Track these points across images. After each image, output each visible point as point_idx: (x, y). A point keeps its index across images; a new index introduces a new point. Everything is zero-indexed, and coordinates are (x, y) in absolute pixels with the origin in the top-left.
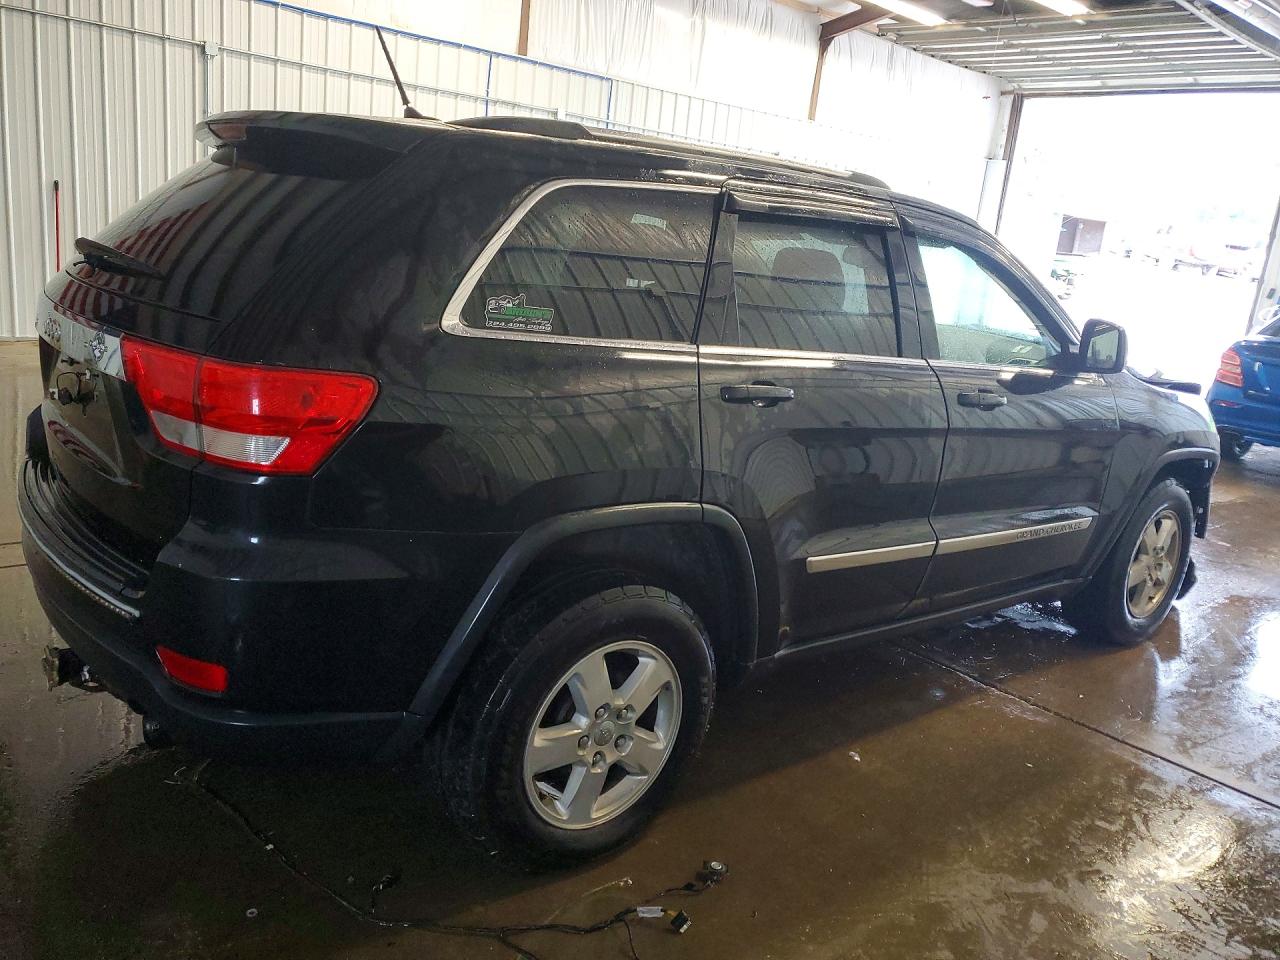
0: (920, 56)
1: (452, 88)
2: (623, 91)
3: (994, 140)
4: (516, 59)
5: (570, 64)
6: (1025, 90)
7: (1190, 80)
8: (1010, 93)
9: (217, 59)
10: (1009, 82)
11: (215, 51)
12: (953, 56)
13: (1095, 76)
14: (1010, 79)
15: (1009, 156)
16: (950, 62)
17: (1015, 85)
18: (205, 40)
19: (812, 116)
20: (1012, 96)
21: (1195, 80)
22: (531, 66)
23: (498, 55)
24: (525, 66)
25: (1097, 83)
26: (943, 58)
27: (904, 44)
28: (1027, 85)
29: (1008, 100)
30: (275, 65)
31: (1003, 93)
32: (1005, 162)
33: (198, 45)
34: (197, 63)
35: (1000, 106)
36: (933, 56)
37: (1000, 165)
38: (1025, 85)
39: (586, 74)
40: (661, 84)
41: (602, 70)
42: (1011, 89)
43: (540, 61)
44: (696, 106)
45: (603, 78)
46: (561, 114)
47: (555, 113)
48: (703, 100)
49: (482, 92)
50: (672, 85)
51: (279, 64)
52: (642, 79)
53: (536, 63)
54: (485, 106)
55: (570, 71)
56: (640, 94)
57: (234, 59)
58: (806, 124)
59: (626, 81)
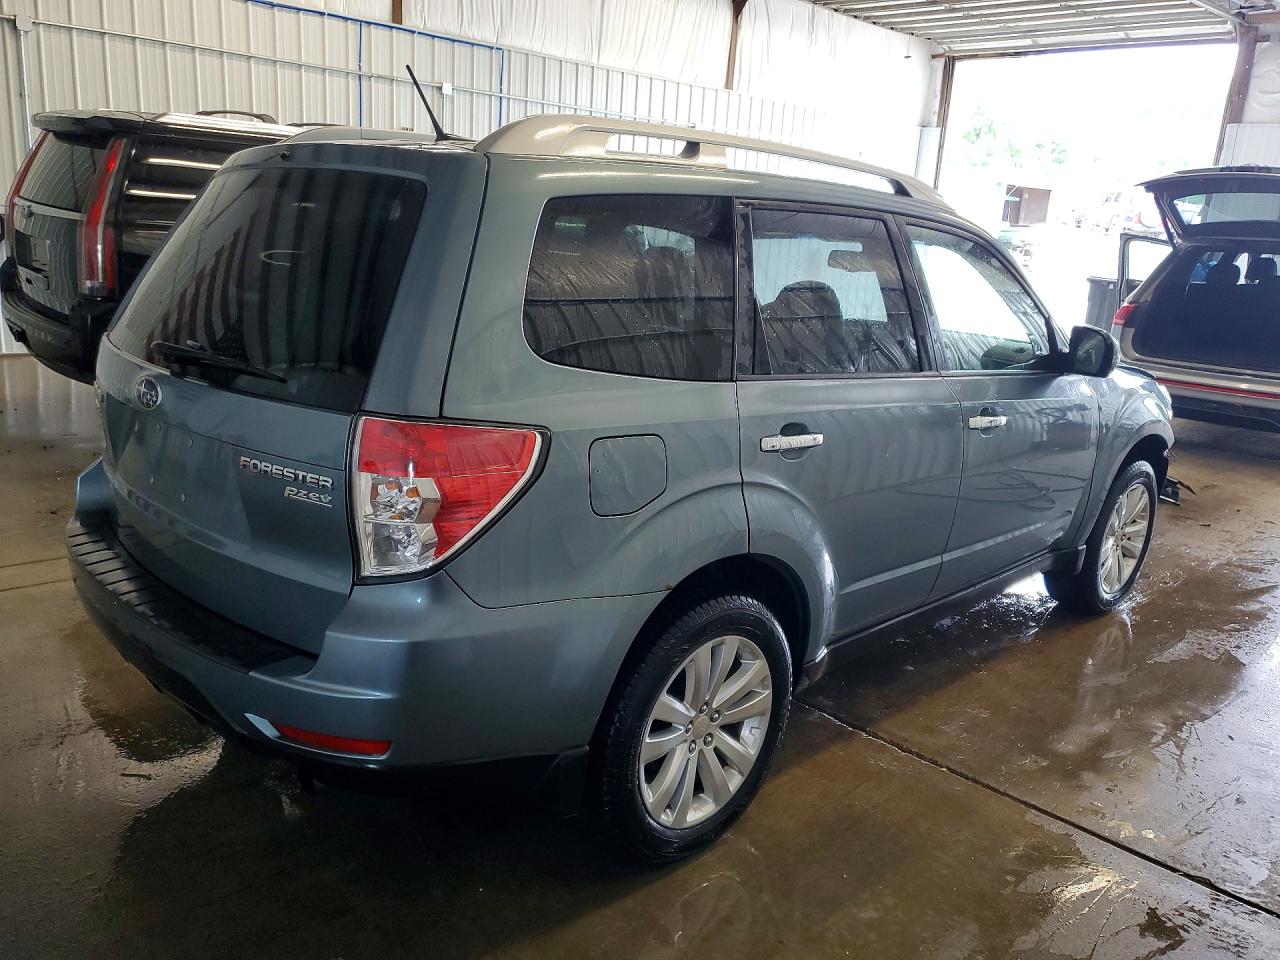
0: (843, 18)
1: (317, 61)
2: (517, 62)
3: (927, 107)
4: (390, 28)
5: (454, 31)
6: (956, 51)
7: (1121, 35)
8: (940, 56)
9: (32, 35)
10: (939, 44)
11: (29, 27)
12: (877, 17)
13: (1027, 33)
14: (940, 40)
15: (943, 122)
16: (874, 23)
17: (945, 47)
18: (17, 14)
19: (729, 84)
20: (943, 60)
21: (1127, 35)
22: (408, 35)
23: (369, 23)
24: (402, 34)
25: (1028, 42)
26: (866, 18)
27: (824, 4)
28: (959, 47)
29: (941, 62)
30: (103, 40)
31: (934, 57)
32: (939, 129)
33: (8, 20)
34: (8, 41)
35: (932, 71)
36: (856, 17)
37: (934, 133)
38: (957, 47)
39: (473, 44)
40: (560, 54)
41: (491, 39)
42: (941, 51)
43: (417, 31)
44: (600, 76)
45: (492, 48)
46: (447, 89)
47: (440, 88)
48: (608, 71)
49: (353, 66)
50: (572, 54)
51: (106, 38)
52: (537, 48)
53: (413, 32)
54: (358, 82)
55: (454, 41)
56: (535, 65)
57: (52, 34)
58: (723, 94)
59: (519, 51)
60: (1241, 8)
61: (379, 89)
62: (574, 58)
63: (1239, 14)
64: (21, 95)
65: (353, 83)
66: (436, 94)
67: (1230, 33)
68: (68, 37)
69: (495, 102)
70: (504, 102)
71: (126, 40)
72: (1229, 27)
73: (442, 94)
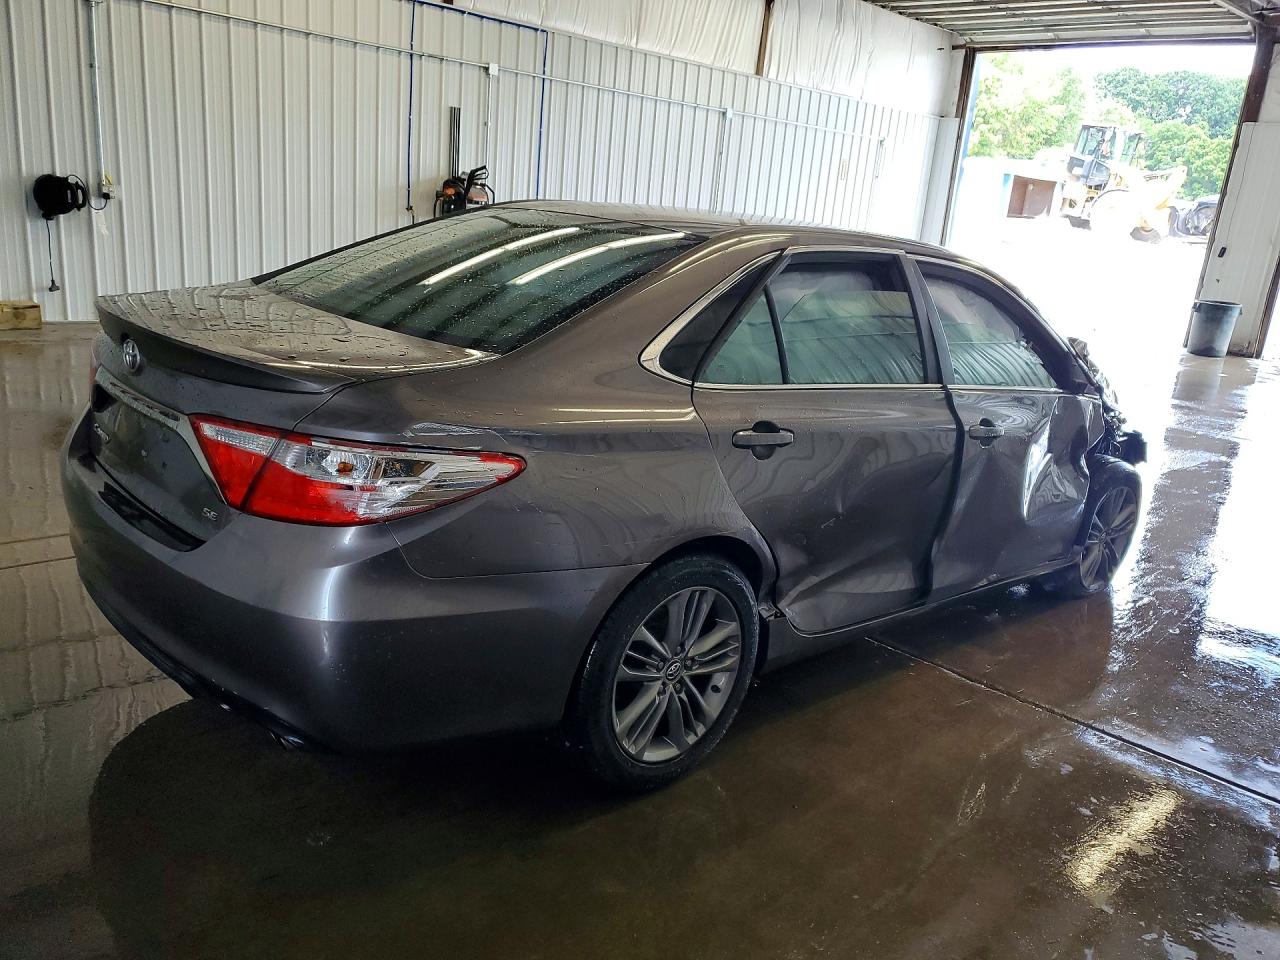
1: (371, 39)
2: (560, 45)
3: (947, 97)
4: (443, 8)
5: (502, 14)
6: (978, 43)
7: (1142, 31)
8: (961, 47)
9: (103, 5)
10: (961, 35)
12: (904, 7)
13: (1048, 27)
14: (962, 32)
15: (961, 112)
16: (901, 13)
17: (966, 38)
19: (759, 71)
20: (964, 50)
21: (1148, 32)
22: (458, 14)
23: (422, 3)
24: (452, 12)
25: (1050, 35)
26: (894, 9)
28: (980, 38)
29: (962, 53)
30: (170, 12)
31: (954, 48)
32: (958, 120)
34: (80, 12)
35: (953, 60)
36: (883, 7)
37: (953, 123)
38: (976, 38)
39: (519, 26)
40: (601, 37)
41: (536, 21)
42: (962, 42)
43: (468, 11)
44: (638, 60)
45: (536, 30)
46: (494, 70)
47: (487, 69)
48: (646, 55)
49: (405, 46)
50: (613, 39)
51: (174, 11)
52: (579, 30)
53: (463, 12)
54: (409, 61)
55: (501, 22)
56: (577, 46)
57: (122, 6)
58: (753, 81)
59: (563, 33)
60: (1263, 9)
61: (429, 67)
62: (614, 41)
63: (1260, 16)
64: (91, 66)
65: (405, 60)
66: (483, 74)
67: (1248, 33)
68: (137, 9)
69: (538, 83)
70: (547, 83)
71: (193, 13)
72: (1248, 27)
73: (488, 74)
